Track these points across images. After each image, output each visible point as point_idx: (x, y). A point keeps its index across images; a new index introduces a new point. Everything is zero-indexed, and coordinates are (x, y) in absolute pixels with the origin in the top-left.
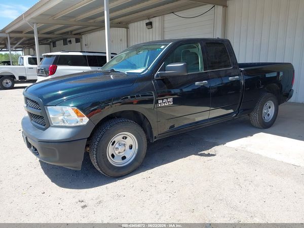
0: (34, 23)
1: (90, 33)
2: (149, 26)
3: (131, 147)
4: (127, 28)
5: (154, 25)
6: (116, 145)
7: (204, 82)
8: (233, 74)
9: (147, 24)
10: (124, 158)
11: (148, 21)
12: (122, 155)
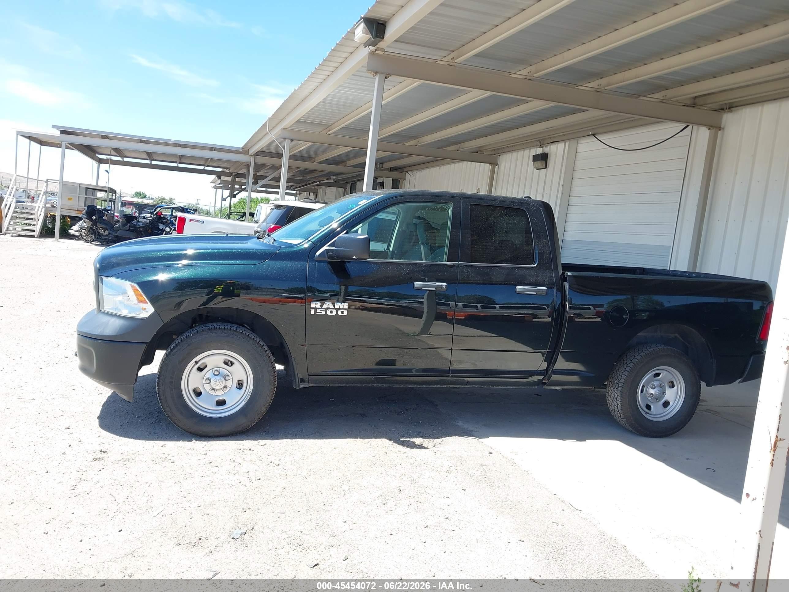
0: (285, 139)
1: (420, 169)
2: (540, 164)
3: (240, 385)
4: (494, 164)
5: (551, 161)
6: (208, 374)
7: (438, 284)
8: (532, 280)
9: (536, 158)
10: (222, 403)
11: (539, 151)
12: (220, 395)
